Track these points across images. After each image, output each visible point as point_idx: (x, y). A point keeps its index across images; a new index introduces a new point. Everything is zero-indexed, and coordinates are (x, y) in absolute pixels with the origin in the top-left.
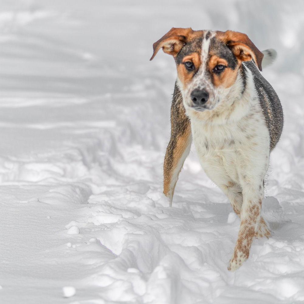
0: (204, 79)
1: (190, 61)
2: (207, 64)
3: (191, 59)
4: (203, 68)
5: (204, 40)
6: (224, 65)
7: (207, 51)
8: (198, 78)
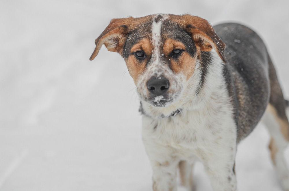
0: (160, 64)
1: (139, 50)
2: (162, 48)
3: (141, 47)
4: (156, 54)
5: (154, 24)
6: (181, 48)
7: (159, 34)
8: (152, 64)
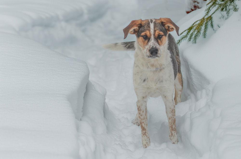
0: (154, 42)
1: (145, 35)
2: (154, 35)
3: (146, 34)
4: (152, 37)
5: (151, 23)
6: (162, 34)
7: (153, 29)
8: (151, 42)
